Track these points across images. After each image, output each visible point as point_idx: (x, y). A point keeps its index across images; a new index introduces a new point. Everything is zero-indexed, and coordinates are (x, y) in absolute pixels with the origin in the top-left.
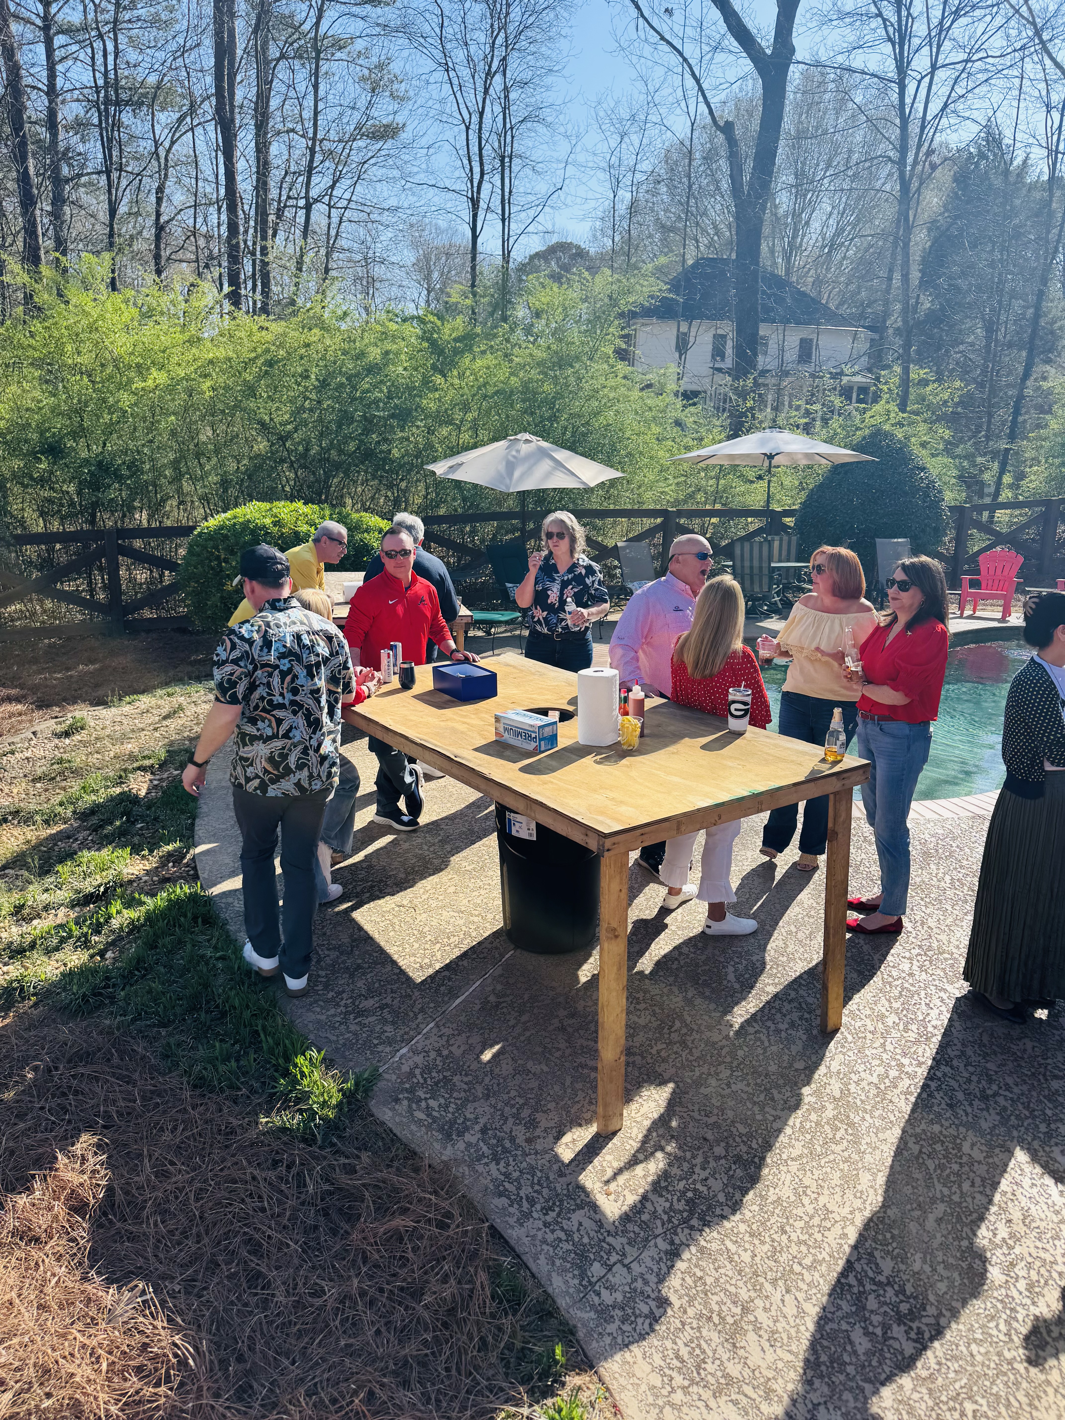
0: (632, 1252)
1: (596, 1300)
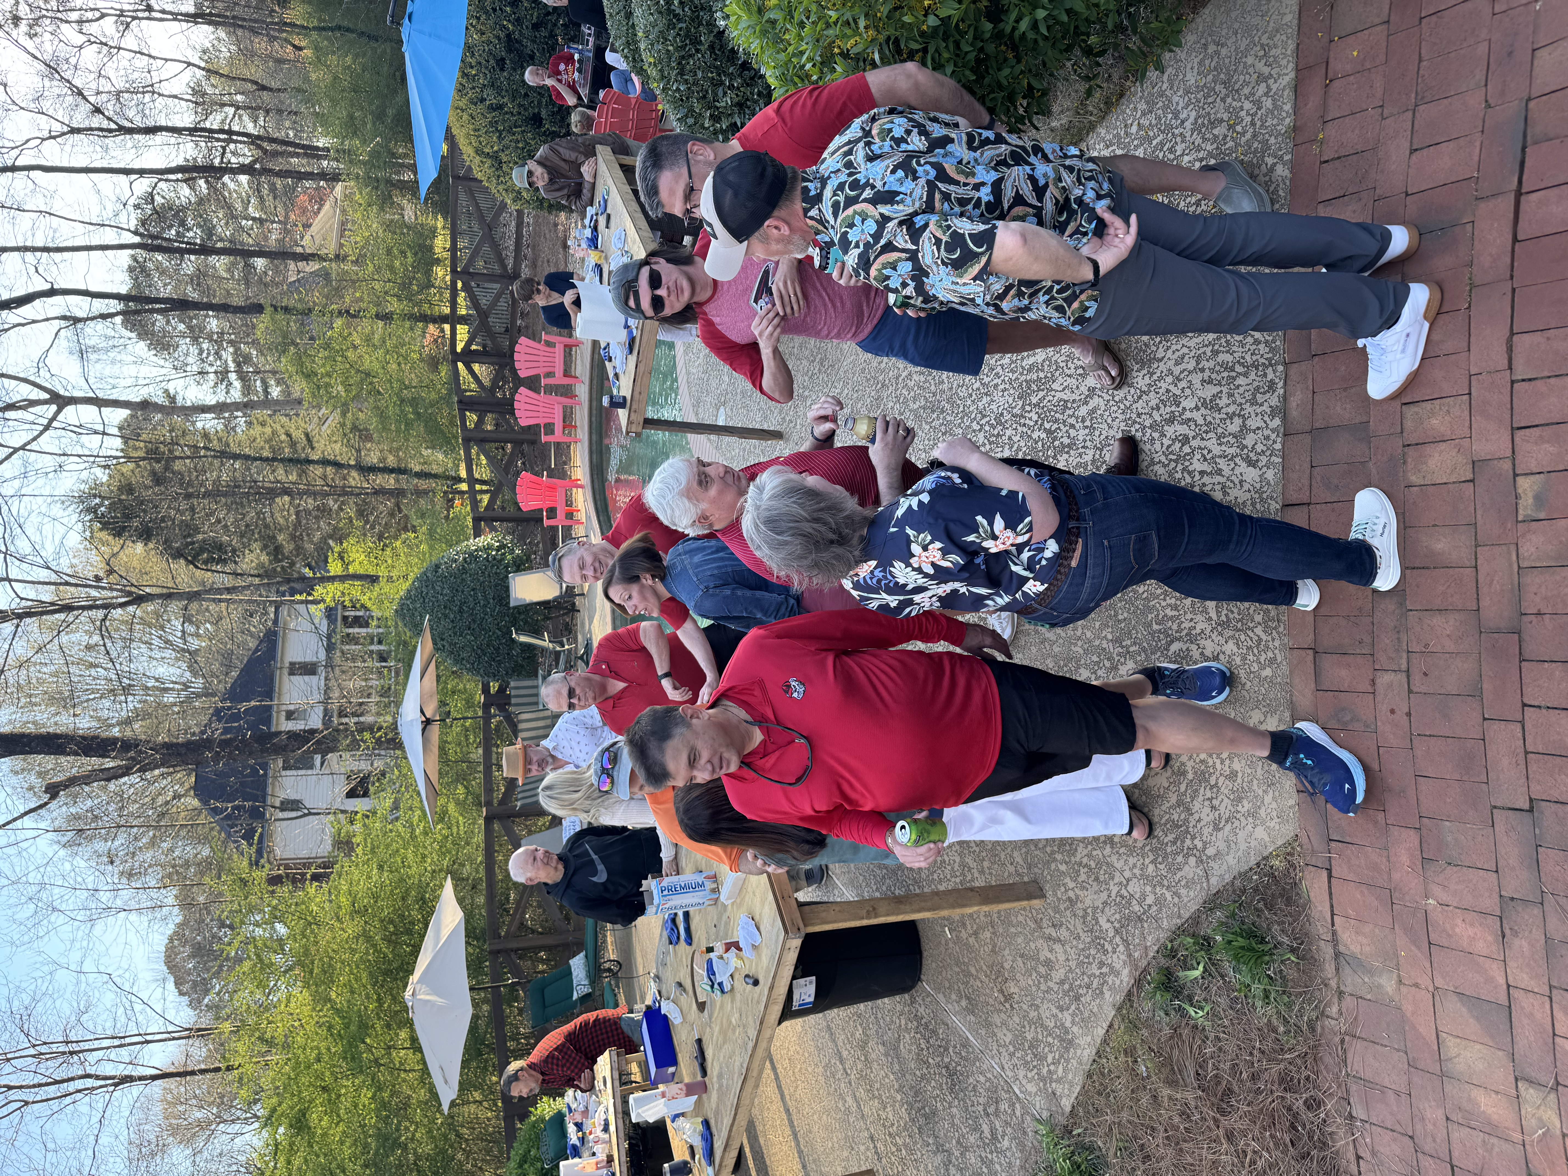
0: (1118, 878)
1: (1155, 908)
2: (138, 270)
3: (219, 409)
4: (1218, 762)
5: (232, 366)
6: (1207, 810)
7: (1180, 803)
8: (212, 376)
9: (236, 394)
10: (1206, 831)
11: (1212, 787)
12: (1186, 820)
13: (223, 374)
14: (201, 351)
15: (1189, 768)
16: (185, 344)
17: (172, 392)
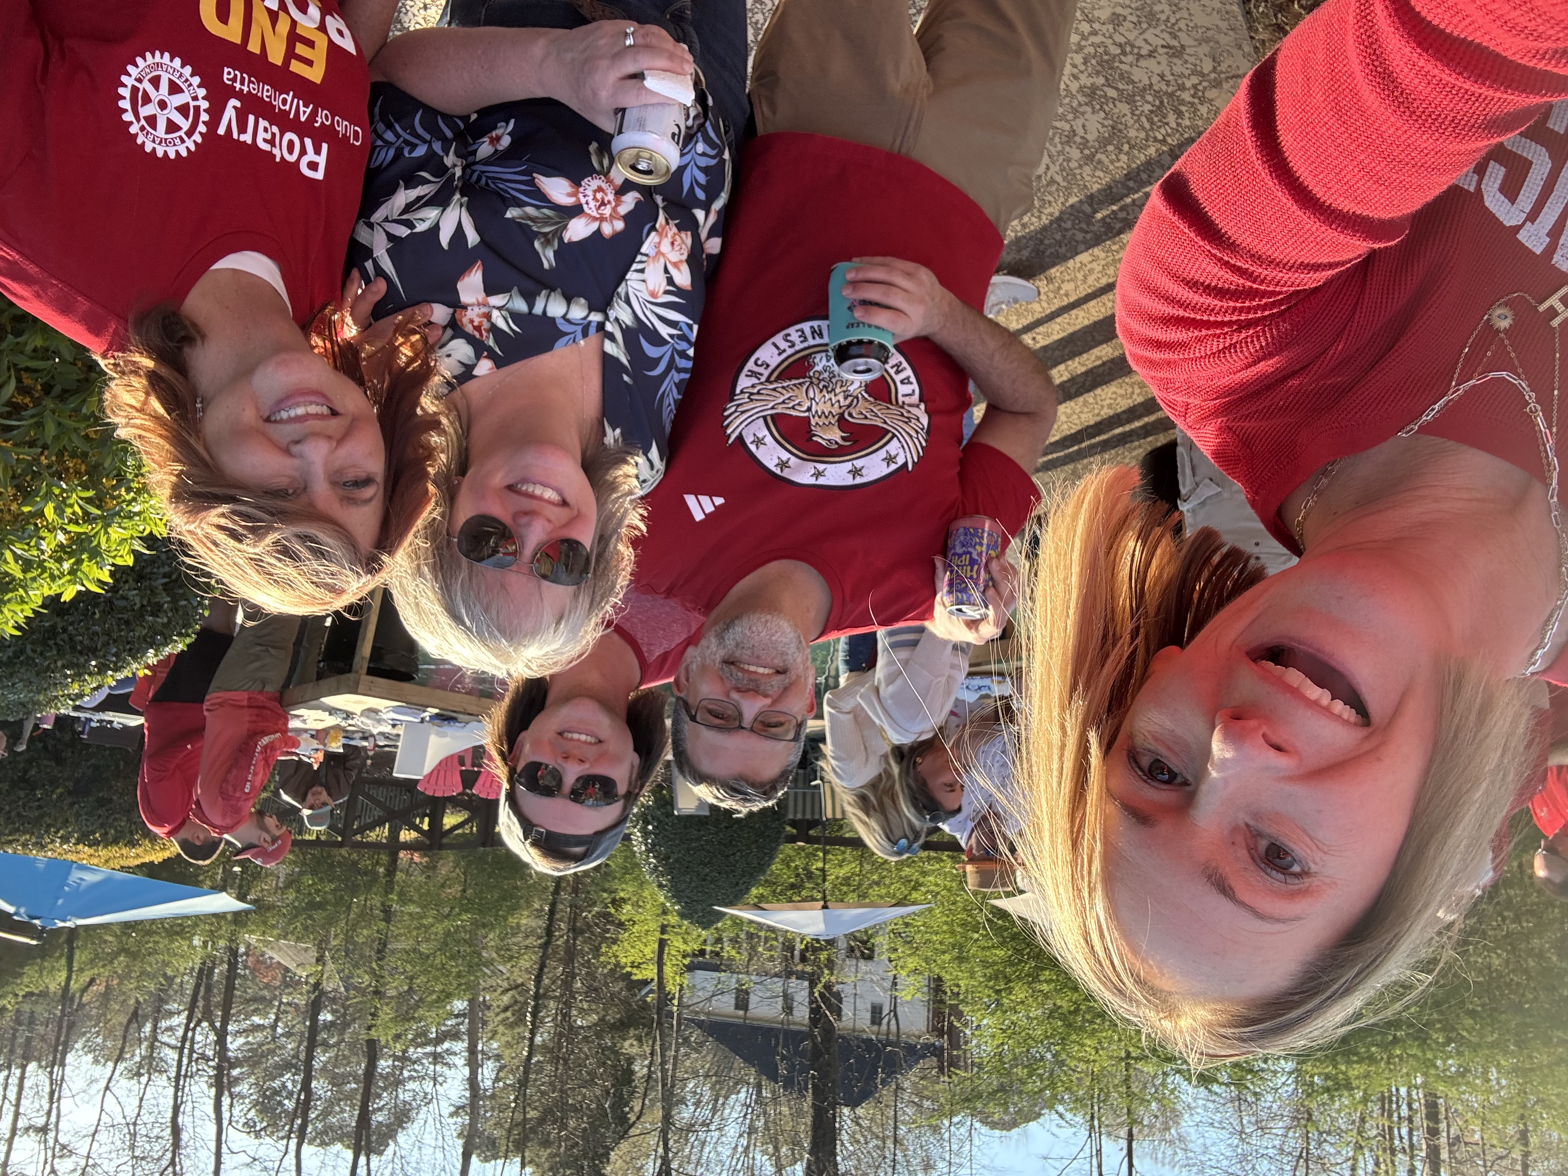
2: (325, 1138)
3: (473, 1064)
4: (1093, 39)
5: (429, 1049)
6: (1151, 63)
7: (1130, 100)
8: (438, 1068)
9: (460, 1046)
10: (1178, 69)
11: (1124, 53)
12: (1157, 94)
13: (436, 1058)
14: (411, 1078)
15: (1088, 82)
16: (404, 1096)
17: (452, 1109)
